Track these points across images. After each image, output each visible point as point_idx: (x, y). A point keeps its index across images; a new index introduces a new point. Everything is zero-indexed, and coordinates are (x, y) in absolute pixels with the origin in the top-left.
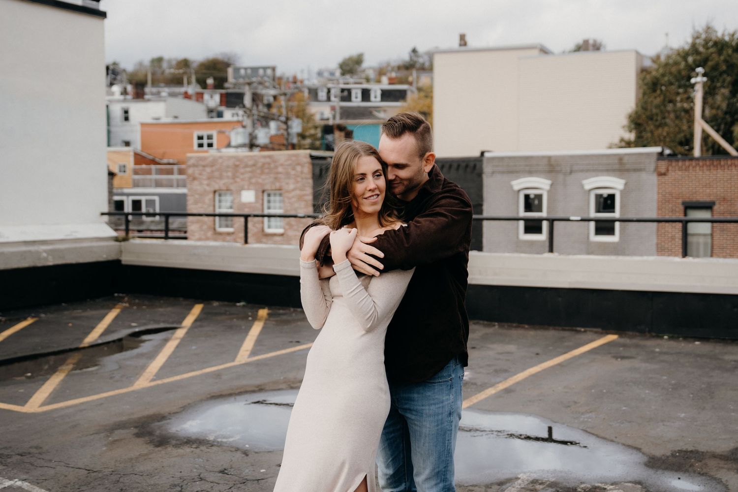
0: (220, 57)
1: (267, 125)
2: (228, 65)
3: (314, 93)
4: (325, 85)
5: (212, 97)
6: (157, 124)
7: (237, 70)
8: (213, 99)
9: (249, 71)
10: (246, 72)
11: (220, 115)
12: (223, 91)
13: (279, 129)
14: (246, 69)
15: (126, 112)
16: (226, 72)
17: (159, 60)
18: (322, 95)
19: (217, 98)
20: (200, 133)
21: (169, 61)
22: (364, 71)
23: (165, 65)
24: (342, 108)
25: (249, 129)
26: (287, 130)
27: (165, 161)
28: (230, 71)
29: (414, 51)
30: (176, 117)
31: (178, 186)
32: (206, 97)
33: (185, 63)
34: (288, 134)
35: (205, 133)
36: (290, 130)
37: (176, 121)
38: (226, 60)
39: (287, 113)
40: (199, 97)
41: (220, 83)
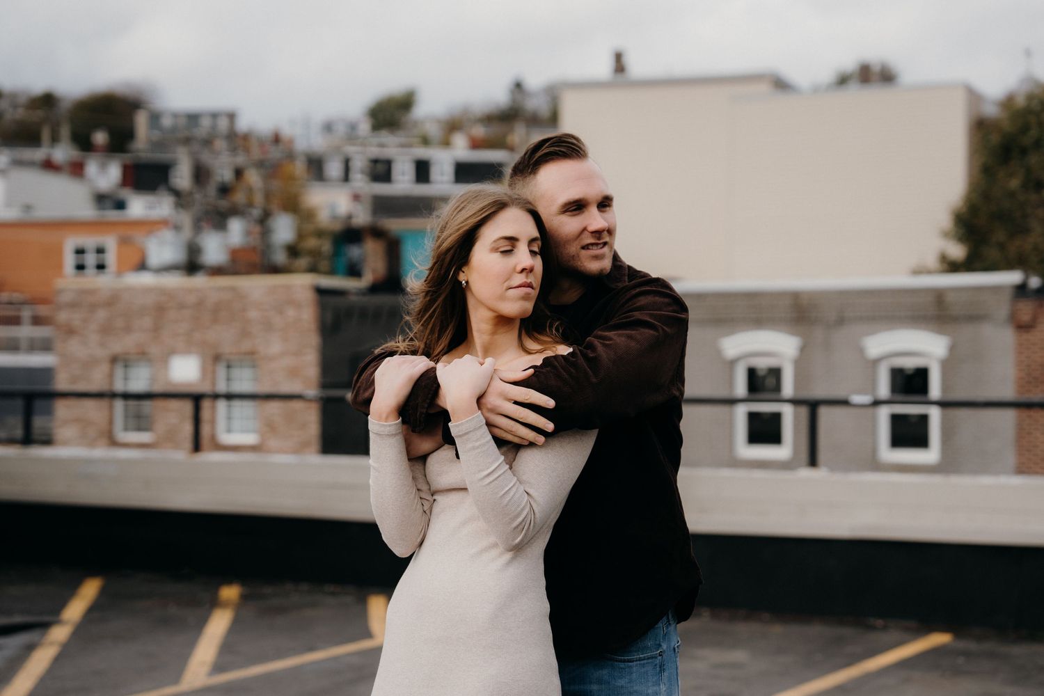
1: (222, 226)
2: (135, 106)
3: (316, 166)
4: (337, 149)
5: (103, 170)
7: (155, 118)
8: (106, 174)
9: (182, 121)
11: (120, 205)
12: (128, 158)
13: (248, 233)
14: (175, 115)
18: (334, 169)
19: (115, 171)
20: (80, 242)
22: (416, 124)
24: (373, 195)
25: (187, 233)
26: (264, 235)
27: (4, 297)
28: (141, 121)
29: (518, 86)
30: (28, 208)
32: (92, 168)
33: (47, 101)
34: (266, 244)
35: (89, 241)
36: (270, 237)
37: (29, 217)
38: (132, 95)
39: (266, 201)
40: (77, 169)
41: (121, 141)
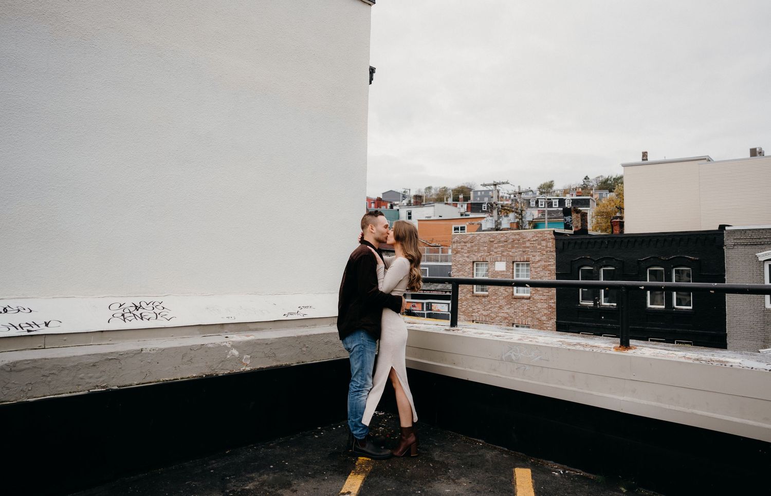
0: (466, 185)
1: (507, 216)
2: (470, 190)
3: (528, 201)
5: (462, 206)
6: (428, 220)
7: (475, 192)
8: (463, 208)
9: (483, 193)
10: (481, 193)
12: (469, 202)
13: (516, 218)
14: (481, 191)
15: (410, 214)
16: (470, 194)
17: (430, 188)
18: (533, 203)
19: (465, 206)
20: (456, 226)
21: (436, 190)
22: (555, 190)
23: (433, 191)
24: (548, 211)
25: (496, 218)
26: (521, 219)
27: (433, 244)
28: (472, 193)
29: (586, 178)
30: (440, 216)
31: (441, 261)
32: (458, 205)
33: (444, 190)
34: (523, 222)
36: (523, 219)
37: (441, 218)
38: (469, 187)
39: (522, 207)
40: (456, 205)
41: (466, 199)
